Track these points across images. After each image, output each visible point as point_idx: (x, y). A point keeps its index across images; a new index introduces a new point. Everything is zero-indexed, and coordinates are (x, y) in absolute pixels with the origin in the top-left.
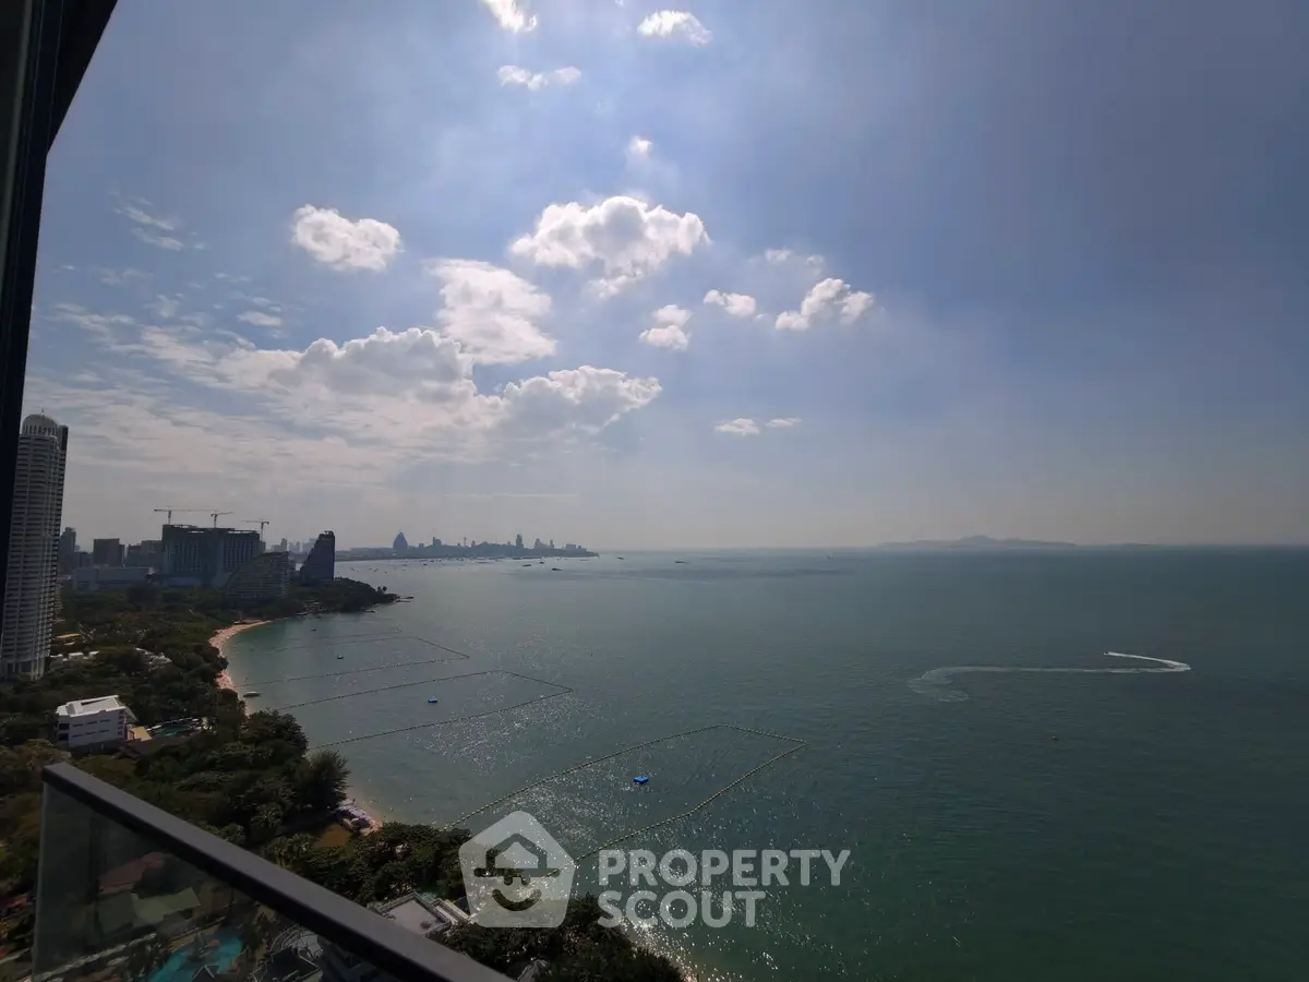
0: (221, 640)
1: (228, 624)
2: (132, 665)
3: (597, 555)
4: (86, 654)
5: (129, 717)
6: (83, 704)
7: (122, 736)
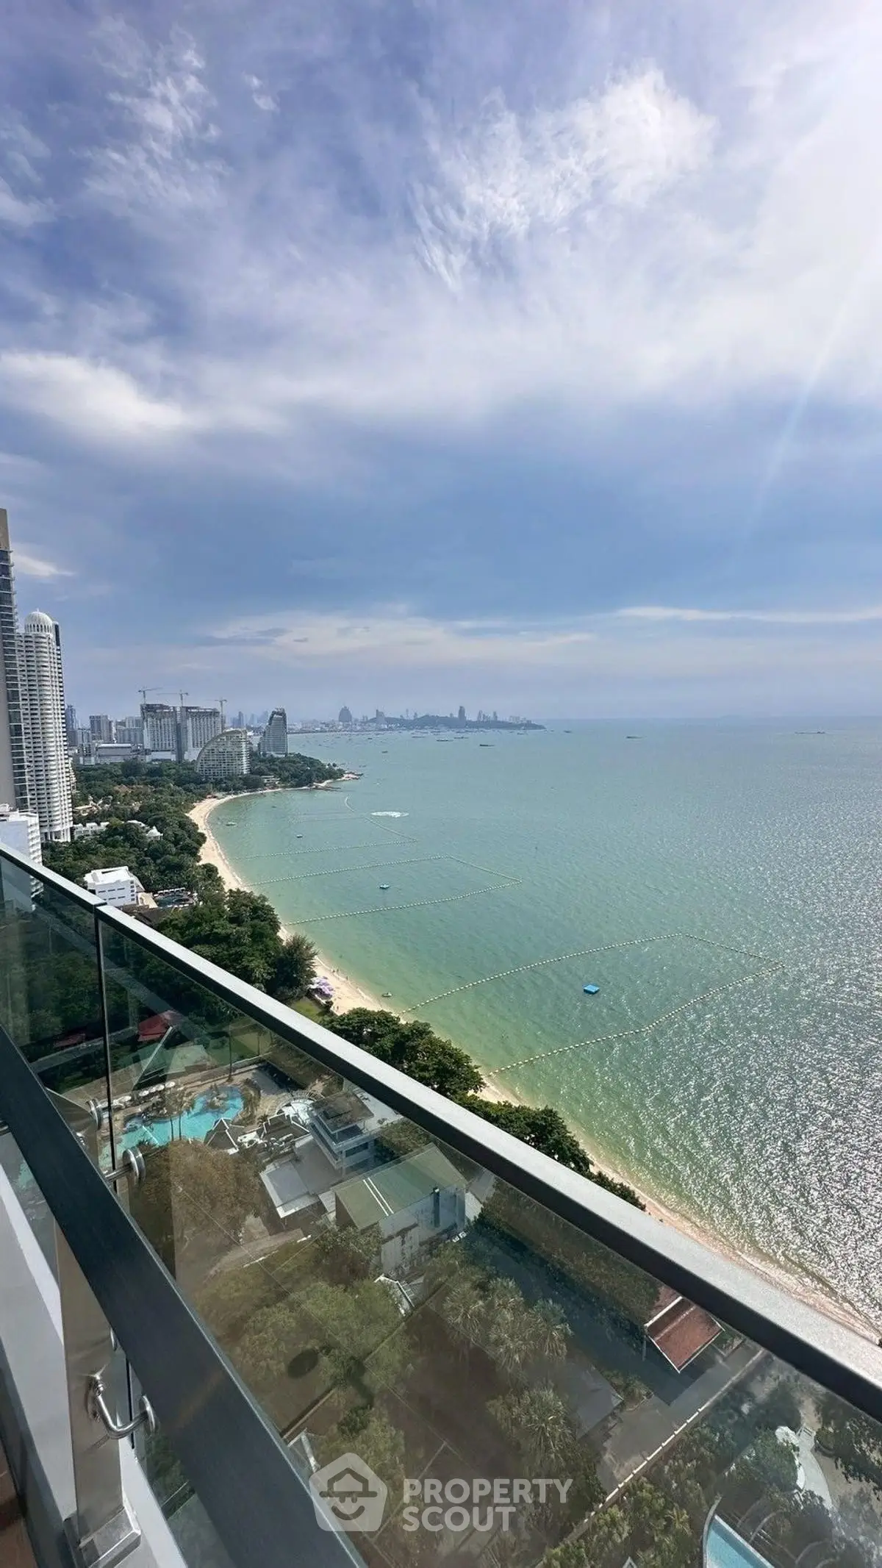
0: (200, 814)
1: (202, 797)
2: (132, 838)
3: (541, 727)
4: (99, 824)
5: (138, 886)
6: (103, 873)
7: (135, 902)
